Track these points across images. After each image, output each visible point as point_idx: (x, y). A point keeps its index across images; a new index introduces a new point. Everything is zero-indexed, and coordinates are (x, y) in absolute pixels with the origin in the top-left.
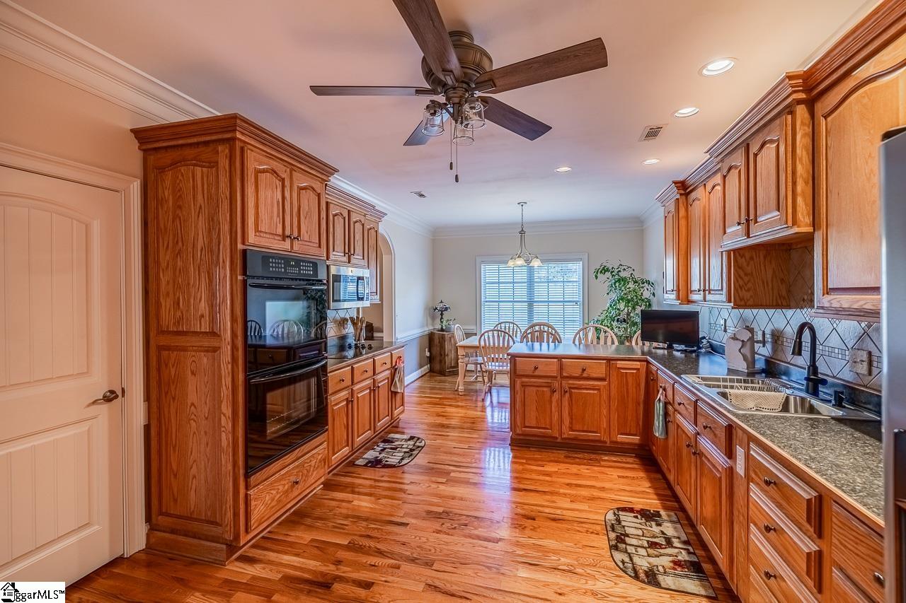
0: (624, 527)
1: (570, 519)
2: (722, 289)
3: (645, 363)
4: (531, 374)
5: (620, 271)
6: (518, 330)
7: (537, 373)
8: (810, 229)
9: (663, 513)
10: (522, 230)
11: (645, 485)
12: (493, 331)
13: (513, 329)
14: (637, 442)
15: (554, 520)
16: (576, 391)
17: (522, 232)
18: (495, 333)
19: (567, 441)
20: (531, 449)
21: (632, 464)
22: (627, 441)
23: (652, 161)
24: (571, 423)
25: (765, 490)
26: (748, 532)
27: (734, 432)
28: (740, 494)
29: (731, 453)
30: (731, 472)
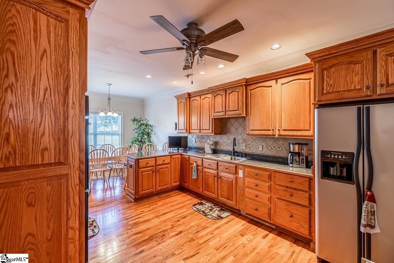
0: (200, 209)
1: (187, 215)
2: (209, 129)
3: (180, 155)
4: (145, 166)
5: (140, 121)
6: (113, 148)
7: (148, 165)
8: (245, 115)
9: (202, 202)
10: (109, 98)
11: (189, 197)
12: (100, 150)
13: (111, 147)
14: (178, 184)
15: (184, 218)
16: (161, 170)
17: (109, 99)
18: (101, 151)
19: (158, 192)
20: (144, 200)
21: (178, 192)
22: (176, 185)
23: (175, 83)
24: (159, 184)
25: (252, 177)
26: (244, 190)
27: (237, 167)
28: (240, 182)
29: (236, 173)
30: (236, 178)
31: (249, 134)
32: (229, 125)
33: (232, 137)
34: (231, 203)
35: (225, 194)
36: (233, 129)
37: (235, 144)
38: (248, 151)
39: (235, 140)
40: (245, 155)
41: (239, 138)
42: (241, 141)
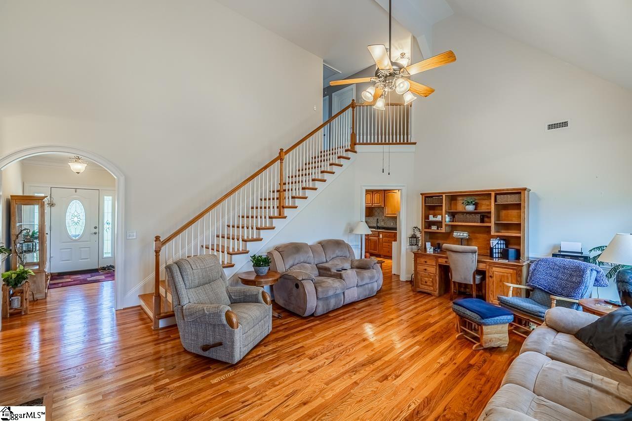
8: (383, 206)
25: (387, 237)
26: (382, 244)
27: (379, 233)
28: (381, 240)
29: (379, 236)
30: (379, 239)
31: (385, 216)
32: (374, 211)
33: (376, 218)
34: (376, 252)
35: (373, 248)
36: (376, 214)
37: (378, 222)
38: (385, 226)
39: (378, 219)
40: (384, 228)
41: (380, 219)
42: (381, 221)
